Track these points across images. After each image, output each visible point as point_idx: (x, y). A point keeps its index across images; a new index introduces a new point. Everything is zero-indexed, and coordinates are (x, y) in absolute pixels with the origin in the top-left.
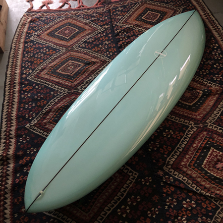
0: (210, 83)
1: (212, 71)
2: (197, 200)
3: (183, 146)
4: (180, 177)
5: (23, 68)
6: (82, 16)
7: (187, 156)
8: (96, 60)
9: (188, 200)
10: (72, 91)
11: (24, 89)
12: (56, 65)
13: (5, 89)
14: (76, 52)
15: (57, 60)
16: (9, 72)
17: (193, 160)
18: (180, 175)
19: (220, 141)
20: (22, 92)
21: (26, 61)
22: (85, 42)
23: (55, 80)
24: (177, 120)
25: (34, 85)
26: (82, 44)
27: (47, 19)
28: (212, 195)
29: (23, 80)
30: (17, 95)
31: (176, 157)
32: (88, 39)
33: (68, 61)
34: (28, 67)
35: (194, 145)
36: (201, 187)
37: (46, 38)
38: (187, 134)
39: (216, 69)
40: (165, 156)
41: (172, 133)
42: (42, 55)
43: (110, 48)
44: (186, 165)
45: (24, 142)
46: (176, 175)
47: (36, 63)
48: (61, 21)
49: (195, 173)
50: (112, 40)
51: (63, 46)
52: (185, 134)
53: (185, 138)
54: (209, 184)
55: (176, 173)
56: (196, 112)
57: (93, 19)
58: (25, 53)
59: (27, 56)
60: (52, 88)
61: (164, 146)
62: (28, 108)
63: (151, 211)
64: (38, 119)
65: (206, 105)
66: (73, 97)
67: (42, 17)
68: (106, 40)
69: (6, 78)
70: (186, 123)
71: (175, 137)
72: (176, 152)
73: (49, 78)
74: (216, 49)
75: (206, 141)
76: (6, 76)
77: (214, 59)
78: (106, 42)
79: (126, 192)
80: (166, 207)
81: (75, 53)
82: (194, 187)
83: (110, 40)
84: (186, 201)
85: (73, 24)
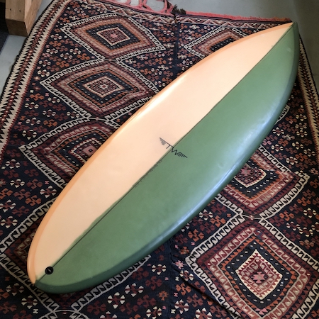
0: (279, 165)
1: (288, 150)
2: (216, 313)
3: (220, 238)
4: (203, 278)
5: (39, 68)
6: (141, 21)
7: (221, 253)
8: (141, 87)
9: (204, 310)
10: (97, 119)
11: (32, 96)
12: (85, 77)
13: (4, 88)
14: (118, 68)
15: (88, 70)
16: (17, 67)
17: (226, 260)
18: (204, 275)
19: (269, 246)
20: (28, 100)
21: (46, 59)
22: (134, 58)
23: (77, 96)
24: (222, 201)
25: (47, 95)
26: (128, 60)
27: (92, 9)
28: (237, 313)
29: (34, 84)
30: (19, 101)
31: (206, 249)
32: (140, 55)
33: (103, 76)
34: (45, 68)
35: (235, 241)
36: (226, 298)
37: (82, 35)
38: (230, 224)
39: (294, 148)
40: (193, 244)
41: (211, 216)
42: (71, 57)
43: (165, 76)
44: (215, 263)
45: (11, 168)
46: (198, 273)
47: (59, 66)
48: (109, 18)
49: (224, 278)
50: (171, 67)
51: (103, 54)
52: (228, 222)
53: (226, 228)
54: (237, 296)
55: (200, 270)
56: (250, 198)
57: (154, 29)
58: (47, 46)
59: (49, 53)
60: (71, 106)
61: (196, 231)
62: (29, 124)
63: (152, 310)
64: (39, 143)
65: (266, 192)
66: (95, 128)
67: (85, 4)
68: (163, 64)
69: (11, 74)
70: (233, 208)
71: (213, 222)
72: (208, 242)
73: (70, 92)
74: (301, 122)
75: (251, 240)
76: (12, 71)
77: (295, 135)
78: (162, 67)
79: (128, 276)
80: (173, 311)
81: (115, 68)
82: (217, 295)
83: (168, 66)
84: (201, 310)
85: (125, 28)
